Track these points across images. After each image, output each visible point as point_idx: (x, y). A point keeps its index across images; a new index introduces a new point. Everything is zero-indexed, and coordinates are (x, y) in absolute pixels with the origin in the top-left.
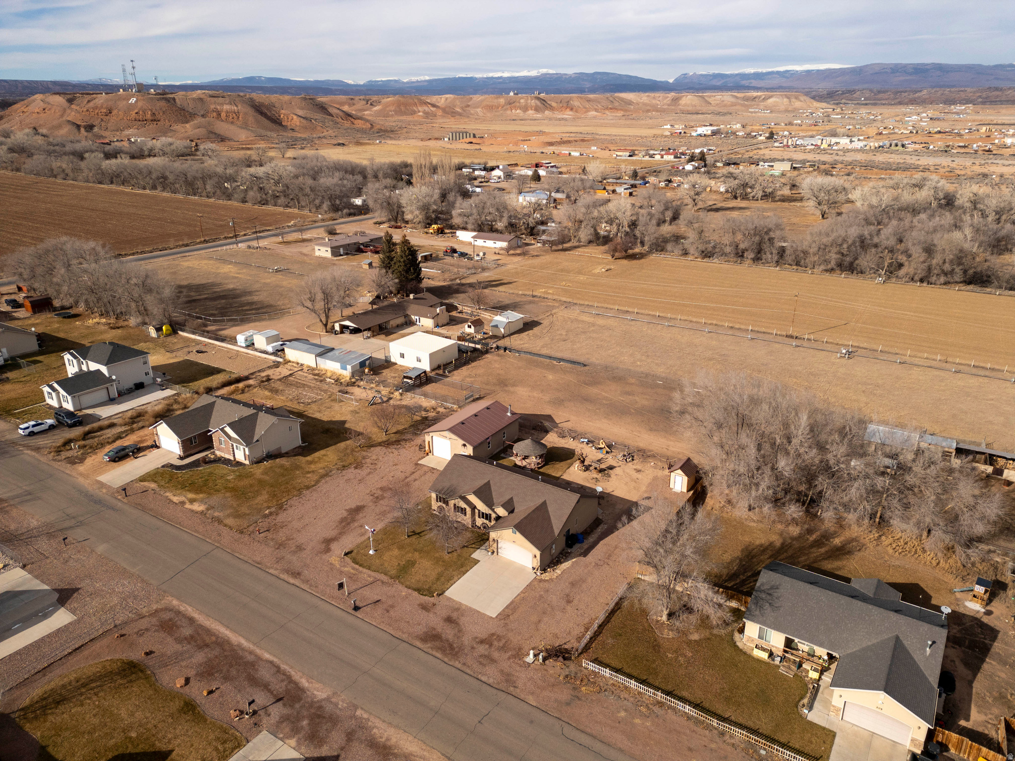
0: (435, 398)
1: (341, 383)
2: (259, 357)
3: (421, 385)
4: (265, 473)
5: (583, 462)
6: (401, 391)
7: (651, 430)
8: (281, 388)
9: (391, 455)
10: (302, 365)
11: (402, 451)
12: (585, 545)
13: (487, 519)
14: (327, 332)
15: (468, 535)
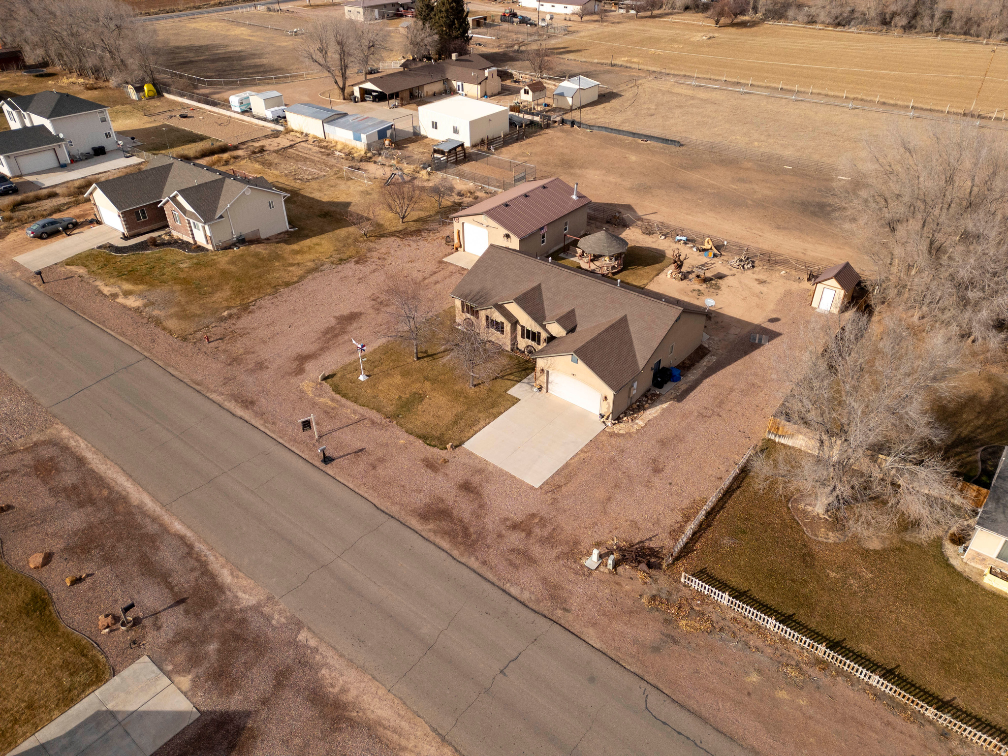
0: (473, 178)
1: (353, 158)
2: (256, 125)
3: (457, 162)
4: (232, 262)
5: (680, 266)
6: (429, 169)
7: (778, 228)
8: (276, 161)
9: (408, 248)
10: (307, 135)
11: (422, 243)
12: (683, 385)
13: (533, 340)
14: (344, 99)
15: (504, 361)
